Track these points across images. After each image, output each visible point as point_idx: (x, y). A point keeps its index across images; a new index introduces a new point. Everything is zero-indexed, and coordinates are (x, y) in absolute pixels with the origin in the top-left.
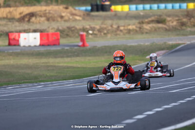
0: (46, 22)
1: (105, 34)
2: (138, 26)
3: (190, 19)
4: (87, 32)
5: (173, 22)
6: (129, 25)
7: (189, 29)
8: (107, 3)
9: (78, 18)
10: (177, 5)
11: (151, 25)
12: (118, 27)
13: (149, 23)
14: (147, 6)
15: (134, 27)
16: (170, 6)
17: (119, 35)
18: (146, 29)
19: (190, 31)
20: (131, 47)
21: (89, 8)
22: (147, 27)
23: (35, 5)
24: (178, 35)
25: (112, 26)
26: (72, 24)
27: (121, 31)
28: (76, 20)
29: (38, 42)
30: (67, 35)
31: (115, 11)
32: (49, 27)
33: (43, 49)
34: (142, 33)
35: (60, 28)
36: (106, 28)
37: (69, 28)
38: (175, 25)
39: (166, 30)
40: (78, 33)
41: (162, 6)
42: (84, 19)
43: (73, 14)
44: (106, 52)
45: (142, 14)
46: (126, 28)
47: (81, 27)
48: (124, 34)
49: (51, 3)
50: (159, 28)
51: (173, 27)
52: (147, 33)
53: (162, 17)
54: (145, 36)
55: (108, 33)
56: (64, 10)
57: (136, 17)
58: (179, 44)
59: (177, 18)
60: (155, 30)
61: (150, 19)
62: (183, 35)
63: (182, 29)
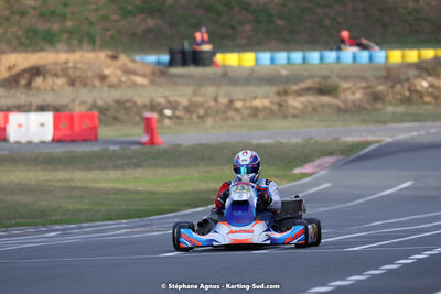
0: (68, 89)
1: (200, 117)
2: (277, 99)
3: (393, 87)
4: (161, 112)
5: (353, 93)
6: (256, 98)
7: (390, 109)
8: (207, 47)
9: (139, 80)
10: (364, 56)
11: (304, 99)
12: (231, 102)
13: (300, 93)
14: (297, 56)
15: (266, 102)
16: (347, 54)
17: (233, 119)
18: (294, 108)
19: (394, 114)
20: (258, 147)
21: (166, 58)
22: (295, 103)
23: (42, 50)
24: (365, 121)
25: (216, 100)
26: (126, 94)
27: (237, 110)
28: (134, 85)
30: (116, 119)
31: (225, 67)
32: (73, 101)
33: (59, 149)
34: (285, 116)
35: (100, 102)
36: (202, 105)
37: (118, 102)
38: (360, 100)
39: (339, 110)
40: (139, 113)
41: (331, 56)
42: (152, 82)
43: (128, 72)
44: (203, 158)
45: (284, 72)
46: (248, 104)
47: (147, 102)
48: (243, 119)
49: (80, 47)
50: (323, 106)
51: (354, 104)
52: (295, 116)
53: (330, 81)
54: (289, 123)
55: (207, 115)
56: (110, 62)
58: (370, 142)
59: (364, 84)
60: (314, 109)
61: (303, 85)
62: (378, 122)
63: (375, 110)
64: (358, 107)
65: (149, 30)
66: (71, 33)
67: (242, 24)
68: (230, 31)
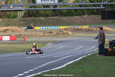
0: (12, 32)
1: (32, 37)
3: (61, 32)
4: (26, 36)
7: (60, 35)
8: (33, 26)
10: (56, 27)
12: (36, 34)
14: (46, 27)
15: (42, 34)
16: (54, 27)
20: (40, 41)
21: (27, 28)
22: (46, 34)
23: (8, 27)
24: (56, 37)
25: (34, 34)
28: (22, 32)
29: (9, 39)
30: (19, 37)
31: (35, 29)
32: (13, 34)
33: (10, 42)
35: (17, 34)
36: (32, 35)
37: (19, 34)
39: (52, 36)
40: (22, 36)
41: (51, 27)
42: (24, 31)
43: (21, 30)
45: (44, 30)
46: (39, 35)
47: (24, 34)
48: (38, 37)
49: (14, 26)
50: (50, 35)
53: (51, 31)
54: (45, 37)
56: (18, 28)
57: (42, 31)
58: (57, 41)
59: (56, 32)
61: (47, 32)
62: (58, 37)
63: (58, 36)
64: (55, 35)
65: (24, 23)
66: (12, 24)
67: (38, 23)
68: (36, 24)
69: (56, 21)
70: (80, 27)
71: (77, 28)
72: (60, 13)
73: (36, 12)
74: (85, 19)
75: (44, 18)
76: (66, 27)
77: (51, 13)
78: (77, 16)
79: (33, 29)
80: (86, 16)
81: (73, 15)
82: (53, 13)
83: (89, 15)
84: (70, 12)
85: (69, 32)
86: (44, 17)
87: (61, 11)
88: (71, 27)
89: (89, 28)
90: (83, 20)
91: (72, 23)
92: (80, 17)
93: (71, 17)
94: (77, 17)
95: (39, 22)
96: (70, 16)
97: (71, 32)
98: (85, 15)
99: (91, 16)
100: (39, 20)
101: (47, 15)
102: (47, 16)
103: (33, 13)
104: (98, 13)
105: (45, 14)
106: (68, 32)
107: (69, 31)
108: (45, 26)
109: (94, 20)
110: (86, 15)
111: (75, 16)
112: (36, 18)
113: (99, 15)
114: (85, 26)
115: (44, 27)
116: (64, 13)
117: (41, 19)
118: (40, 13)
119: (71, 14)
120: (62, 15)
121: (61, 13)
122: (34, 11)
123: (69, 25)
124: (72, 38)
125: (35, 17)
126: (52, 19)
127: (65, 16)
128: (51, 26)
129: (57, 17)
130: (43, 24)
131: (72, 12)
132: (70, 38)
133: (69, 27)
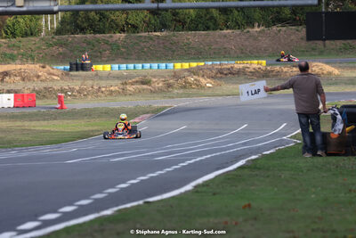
0: (21, 82)
1: (84, 95)
2: (121, 87)
3: (177, 81)
4: (66, 93)
5: (158, 84)
6: (111, 86)
7: (176, 91)
8: (88, 62)
9: (55, 78)
10: (163, 65)
11: (135, 86)
12: (100, 88)
13: (133, 84)
14: (131, 66)
15: (116, 88)
16: (155, 66)
17: (100, 96)
18: (130, 91)
20: (113, 109)
21: (68, 67)
22: (130, 88)
23: (9, 63)
24: (164, 97)
25: (92, 87)
26: (49, 84)
27: (102, 92)
28: (53, 80)
30: (44, 96)
31: (97, 71)
32: (24, 88)
33: (17, 111)
34: (126, 95)
35: (37, 89)
36: (86, 89)
37: (45, 88)
38: (161, 87)
39: (151, 91)
40: (55, 94)
41: (147, 66)
42: (62, 79)
43: (50, 74)
45: (125, 74)
46: (108, 89)
47: (59, 88)
48: (106, 96)
49: (27, 62)
50: (144, 90)
51: (159, 89)
52: (130, 95)
53: (147, 78)
54: (128, 98)
55: (88, 94)
56: (41, 69)
57: (118, 77)
58: (166, 107)
59: (163, 79)
60: (140, 91)
61: (134, 80)
62: (169, 97)
63: (168, 91)
64: (160, 91)
65: (60, 53)
66: (22, 55)
67: (105, 51)
68: (99, 54)
69: (161, 45)
70: (238, 65)
71: (229, 66)
72: (175, 20)
73: (97, 18)
74: (255, 39)
75: (123, 35)
76: (194, 65)
77: (147, 19)
78: (228, 28)
79: (89, 73)
80: (256, 29)
81: (216, 27)
82: (153, 21)
83: (268, 26)
84: (208, 16)
85: (203, 81)
86: (124, 31)
87: (178, 13)
88: (210, 63)
89: (269, 68)
90: (247, 43)
91: (214, 53)
92: (238, 32)
93: (210, 32)
94: (229, 31)
95: (109, 47)
96: (208, 28)
97: (209, 80)
98: (253, 27)
99: (274, 28)
100: (107, 43)
101: (133, 26)
102: (135, 28)
103: (89, 19)
104: (295, 20)
105: (127, 24)
106: (199, 81)
107: (203, 76)
108: (127, 63)
109: (282, 41)
110: (259, 26)
111: (221, 29)
112: (98, 35)
113: (300, 28)
114: (256, 62)
115: (124, 65)
116: (189, 20)
117: (114, 39)
118: (112, 20)
119: (211, 24)
120: (181, 27)
121: (180, 21)
122: (93, 13)
123: (204, 59)
124: (213, 99)
125: (95, 32)
126: (151, 39)
127: (190, 29)
128: (146, 61)
129: (164, 33)
130: (122, 54)
131: (212, 18)
132: (207, 99)
133: (202, 64)
